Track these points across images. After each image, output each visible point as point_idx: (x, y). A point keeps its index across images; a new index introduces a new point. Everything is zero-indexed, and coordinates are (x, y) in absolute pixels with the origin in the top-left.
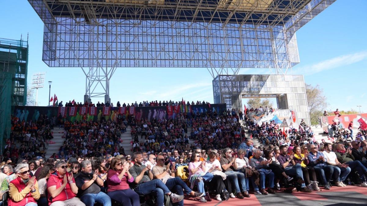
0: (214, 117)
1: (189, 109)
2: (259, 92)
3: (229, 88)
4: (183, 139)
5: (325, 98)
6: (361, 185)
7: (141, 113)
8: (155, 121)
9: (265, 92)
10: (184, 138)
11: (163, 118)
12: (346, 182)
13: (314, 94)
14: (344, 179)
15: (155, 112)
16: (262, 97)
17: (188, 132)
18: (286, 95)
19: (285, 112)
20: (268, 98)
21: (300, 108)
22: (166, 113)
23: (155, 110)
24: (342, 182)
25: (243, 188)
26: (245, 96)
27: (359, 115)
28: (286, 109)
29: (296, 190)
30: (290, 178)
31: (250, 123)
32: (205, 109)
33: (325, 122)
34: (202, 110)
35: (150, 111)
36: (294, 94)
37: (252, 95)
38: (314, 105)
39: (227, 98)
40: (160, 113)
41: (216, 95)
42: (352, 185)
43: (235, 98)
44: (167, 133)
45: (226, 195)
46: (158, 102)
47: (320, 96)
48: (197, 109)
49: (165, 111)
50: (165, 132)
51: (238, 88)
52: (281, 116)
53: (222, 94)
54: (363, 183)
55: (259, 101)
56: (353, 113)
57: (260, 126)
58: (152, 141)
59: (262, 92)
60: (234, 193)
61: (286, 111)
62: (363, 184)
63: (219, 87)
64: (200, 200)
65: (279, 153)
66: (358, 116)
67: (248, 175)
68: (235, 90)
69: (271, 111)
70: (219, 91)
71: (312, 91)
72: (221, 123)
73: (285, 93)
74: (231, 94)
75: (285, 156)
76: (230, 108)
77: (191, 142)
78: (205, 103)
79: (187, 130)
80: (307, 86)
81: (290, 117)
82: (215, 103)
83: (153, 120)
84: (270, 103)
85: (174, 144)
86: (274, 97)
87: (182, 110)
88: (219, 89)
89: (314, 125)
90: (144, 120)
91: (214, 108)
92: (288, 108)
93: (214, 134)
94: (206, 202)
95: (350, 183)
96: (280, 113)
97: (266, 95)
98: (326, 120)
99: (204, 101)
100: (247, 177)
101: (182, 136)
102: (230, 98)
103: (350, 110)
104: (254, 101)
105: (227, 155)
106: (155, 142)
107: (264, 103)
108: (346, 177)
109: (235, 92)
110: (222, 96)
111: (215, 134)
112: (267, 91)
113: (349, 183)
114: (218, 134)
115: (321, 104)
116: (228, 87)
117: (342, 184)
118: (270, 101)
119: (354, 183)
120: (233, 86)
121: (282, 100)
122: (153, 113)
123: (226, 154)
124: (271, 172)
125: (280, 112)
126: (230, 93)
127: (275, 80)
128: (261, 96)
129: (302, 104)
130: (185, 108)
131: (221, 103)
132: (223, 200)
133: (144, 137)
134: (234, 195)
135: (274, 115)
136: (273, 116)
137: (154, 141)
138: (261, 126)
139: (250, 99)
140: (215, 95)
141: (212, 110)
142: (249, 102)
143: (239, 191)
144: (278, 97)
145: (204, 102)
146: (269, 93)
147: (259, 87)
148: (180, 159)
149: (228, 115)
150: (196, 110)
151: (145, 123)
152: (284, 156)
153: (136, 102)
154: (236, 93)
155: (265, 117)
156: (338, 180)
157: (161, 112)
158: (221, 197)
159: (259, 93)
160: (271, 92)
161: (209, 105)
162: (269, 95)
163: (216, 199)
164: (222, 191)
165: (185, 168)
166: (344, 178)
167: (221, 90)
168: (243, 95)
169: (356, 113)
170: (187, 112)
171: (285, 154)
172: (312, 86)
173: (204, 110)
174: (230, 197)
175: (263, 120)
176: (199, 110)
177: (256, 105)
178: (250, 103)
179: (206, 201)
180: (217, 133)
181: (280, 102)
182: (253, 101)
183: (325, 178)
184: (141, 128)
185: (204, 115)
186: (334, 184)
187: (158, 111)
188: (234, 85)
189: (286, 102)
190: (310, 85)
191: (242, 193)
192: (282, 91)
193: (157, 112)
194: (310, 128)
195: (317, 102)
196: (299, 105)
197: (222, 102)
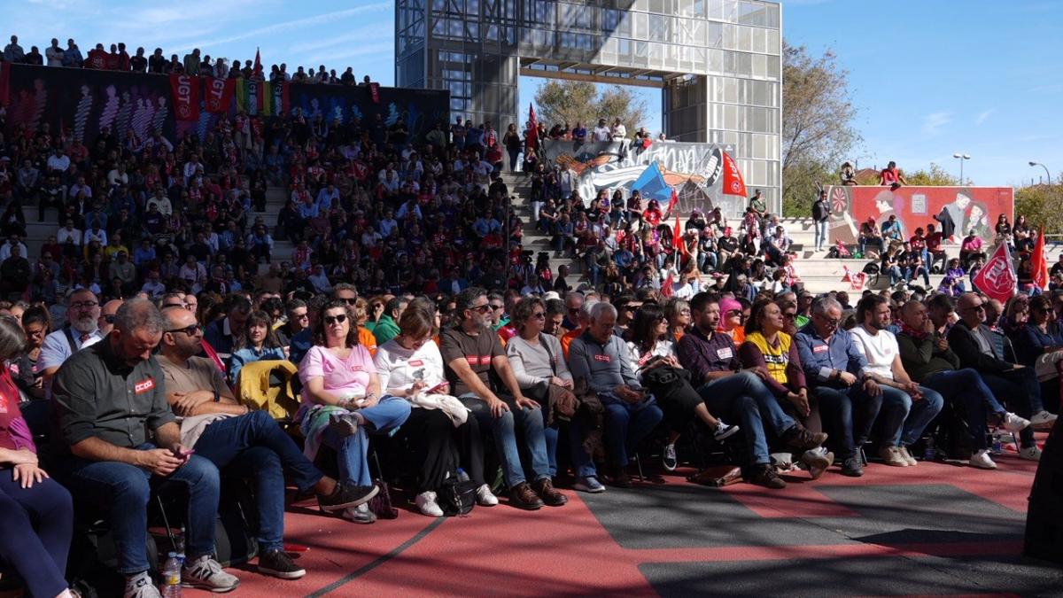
0: (392, 146)
1: (278, 101)
2: (596, 52)
3: (465, 23)
4: (246, 238)
5: (849, 110)
6: (967, 462)
7: (41, 96)
8: (112, 142)
9: (621, 58)
10: (248, 231)
11: (151, 131)
12: (917, 451)
13: (813, 90)
14: (912, 435)
15: (113, 102)
16: (602, 80)
17: (267, 207)
18: (702, 80)
19: (691, 156)
20: (627, 88)
21: (749, 140)
22: (164, 110)
23: (111, 91)
24: (904, 449)
25: (538, 465)
26: (534, 66)
27: (965, 192)
28: (695, 140)
29: (738, 477)
30: (726, 426)
31: (546, 187)
32: (355, 109)
33: (840, 210)
34: (338, 110)
35: (85, 90)
36: (736, 81)
37: (563, 65)
38: (803, 136)
39: (454, 66)
40: (135, 107)
41: (408, 48)
42: (938, 459)
43: (486, 70)
44: (167, 201)
45: (460, 492)
46: (131, 52)
47: (831, 99)
48: (315, 103)
49: (162, 101)
50: (160, 199)
51: (506, 25)
52: (674, 169)
53: (437, 44)
54: (976, 452)
55: (588, 93)
56: (936, 182)
57: (587, 206)
58: (97, 238)
59: (609, 55)
60: (491, 487)
61: (698, 149)
62: (974, 457)
63: (426, 13)
64: (345, 514)
65: (683, 325)
66: (959, 195)
67: (557, 413)
68: (493, 32)
69: (636, 145)
70: (422, 31)
71: (802, 75)
72: (423, 178)
73: (701, 72)
74: (472, 53)
75: (709, 337)
76: (465, 113)
77: (280, 251)
78: (352, 78)
79: (263, 198)
80: (789, 52)
81: (709, 176)
82: (398, 86)
83: (101, 137)
84: (630, 108)
85: (201, 258)
86: (655, 85)
87: (246, 105)
88: (422, 20)
89: (797, 219)
90: (55, 135)
91: (392, 107)
92: (704, 140)
93: (388, 226)
94: (373, 522)
95: (932, 452)
96: (671, 156)
97: (620, 70)
98: (844, 201)
99: (350, 69)
100: (551, 420)
101: (242, 224)
102: (467, 68)
103: (927, 171)
104: (566, 93)
105: (472, 320)
106: (111, 242)
107: (608, 105)
108: (921, 431)
109: (492, 43)
110: (434, 58)
111: (394, 223)
112: (630, 55)
113: (929, 452)
114: (404, 227)
115: (831, 133)
116: (461, 19)
117: (903, 455)
118: (633, 101)
119: (942, 454)
120: (484, 16)
121: (684, 102)
122: (100, 101)
123: (466, 315)
124: (652, 404)
125: (673, 150)
126: (467, 45)
127: (668, 11)
128: (603, 74)
129: (761, 127)
130: (259, 95)
131: (426, 87)
132: (450, 512)
133: (52, 214)
134: (494, 493)
135: (646, 162)
136: (645, 167)
137: (102, 238)
138: (592, 204)
139: (551, 81)
140: (402, 49)
141: (386, 113)
142: (544, 97)
143: (519, 479)
144: (671, 88)
145: (348, 75)
146: (634, 65)
147: (599, 33)
148: (252, 330)
149: (453, 145)
150: (311, 110)
151: (57, 148)
152: (706, 339)
153: (14, 39)
154: (496, 51)
155: (609, 169)
156: (895, 440)
157: (140, 102)
158: (439, 501)
159: (594, 62)
160: (644, 60)
161: (374, 90)
162: (633, 72)
163: (418, 510)
164: (445, 474)
165: (279, 373)
166: (915, 434)
167: (431, 27)
168: (525, 62)
169: (947, 183)
170: (267, 111)
171: (712, 330)
172: (807, 53)
173: (348, 113)
174: (479, 501)
175: (599, 179)
176: (327, 110)
177: (571, 111)
178: (550, 99)
179: (374, 517)
180: (400, 222)
181: (674, 107)
182: (562, 91)
183: (849, 433)
184: (36, 171)
185: (345, 134)
186: (878, 454)
187: (126, 96)
188: (492, 11)
189: (699, 109)
190: (801, 49)
191: (533, 488)
192: (689, 64)
193: (122, 102)
194: (778, 229)
195: (818, 125)
196: (748, 129)
197: (430, 82)
